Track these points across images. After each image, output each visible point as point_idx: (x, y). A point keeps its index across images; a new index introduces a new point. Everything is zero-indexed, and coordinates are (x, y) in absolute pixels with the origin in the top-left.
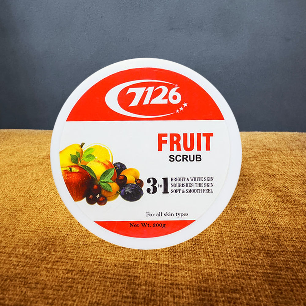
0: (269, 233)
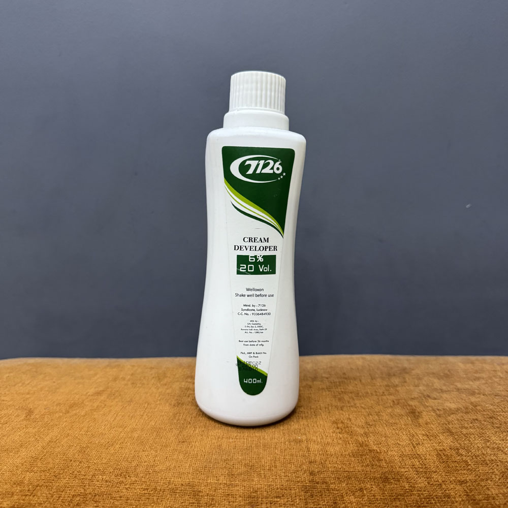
0: (318, 458)
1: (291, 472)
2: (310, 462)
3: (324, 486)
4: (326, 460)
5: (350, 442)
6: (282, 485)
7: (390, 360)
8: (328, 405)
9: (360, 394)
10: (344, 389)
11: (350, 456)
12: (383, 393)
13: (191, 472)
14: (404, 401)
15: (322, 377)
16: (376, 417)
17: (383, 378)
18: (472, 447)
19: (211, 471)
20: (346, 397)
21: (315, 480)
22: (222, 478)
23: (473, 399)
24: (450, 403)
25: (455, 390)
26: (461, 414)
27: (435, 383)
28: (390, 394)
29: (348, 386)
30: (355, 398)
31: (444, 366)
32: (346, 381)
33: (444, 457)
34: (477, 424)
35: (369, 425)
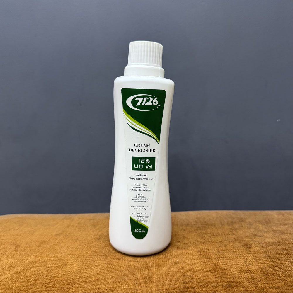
0: (188, 273)
1: (172, 281)
2: (184, 276)
3: (192, 290)
4: (193, 275)
5: (208, 263)
6: (167, 290)
7: (233, 214)
8: (195, 241)
9: (215, 234)
10: (205, 231)
11: (208, 272)
12: (229, 233)
13: (112, 282)
14: (241, 238)
15: (192, 224)
16: (224, 248)
17: (228, 225)
18: (282, 266)
19: (124, 281)
20: (206, 236)
21: (186, 286)
22: (130, 285)
23: (283, 237)
24: (269, 239)
25: (272, 231)
26: (276, 246)
27: (260, 227)
28: (233, 234)
29: (207, 229)
30: (211, 236)
31: (265, 217)
32: (206, 226)
33: (265, 272)
34: (285, 252)
35: (220, 253)
